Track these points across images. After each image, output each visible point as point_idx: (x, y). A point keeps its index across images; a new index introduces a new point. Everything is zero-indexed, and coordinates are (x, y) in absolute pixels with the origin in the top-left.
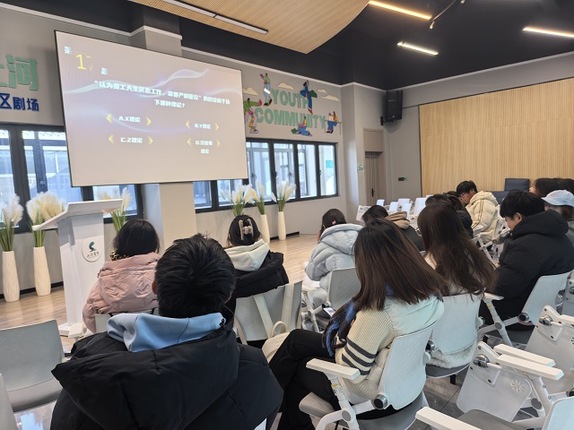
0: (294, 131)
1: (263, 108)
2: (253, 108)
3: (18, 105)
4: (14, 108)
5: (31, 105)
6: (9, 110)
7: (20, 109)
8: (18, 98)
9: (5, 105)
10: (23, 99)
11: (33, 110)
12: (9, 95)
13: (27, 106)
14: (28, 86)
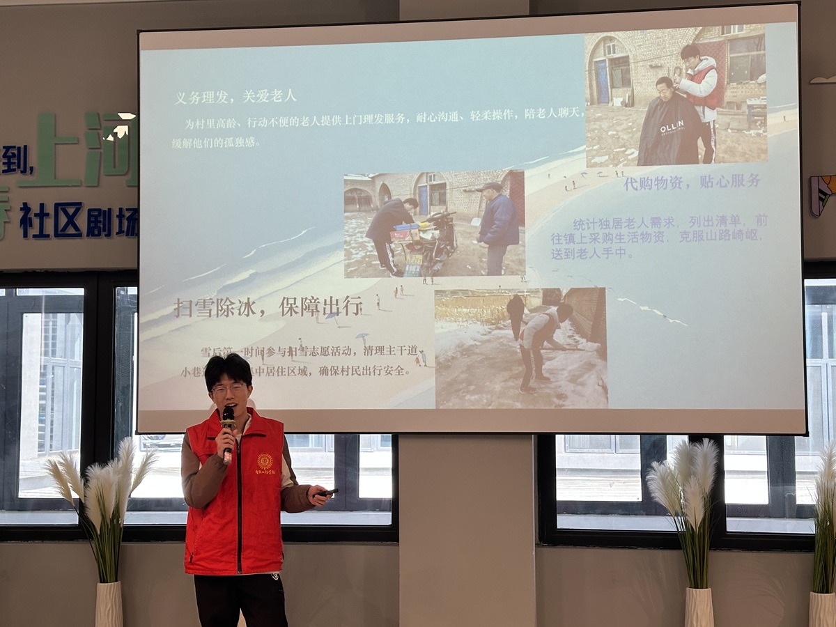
3: (96, 227)
4: (88, 235)
5: (125, 223)
6: (77, 241)
7: (99, 235)
8: (99, 210)
9: (71, 231)
10: (110, 209)
11: (127, 235)
12: (80, 204)
13: (115, 228)
14: (125, 178)
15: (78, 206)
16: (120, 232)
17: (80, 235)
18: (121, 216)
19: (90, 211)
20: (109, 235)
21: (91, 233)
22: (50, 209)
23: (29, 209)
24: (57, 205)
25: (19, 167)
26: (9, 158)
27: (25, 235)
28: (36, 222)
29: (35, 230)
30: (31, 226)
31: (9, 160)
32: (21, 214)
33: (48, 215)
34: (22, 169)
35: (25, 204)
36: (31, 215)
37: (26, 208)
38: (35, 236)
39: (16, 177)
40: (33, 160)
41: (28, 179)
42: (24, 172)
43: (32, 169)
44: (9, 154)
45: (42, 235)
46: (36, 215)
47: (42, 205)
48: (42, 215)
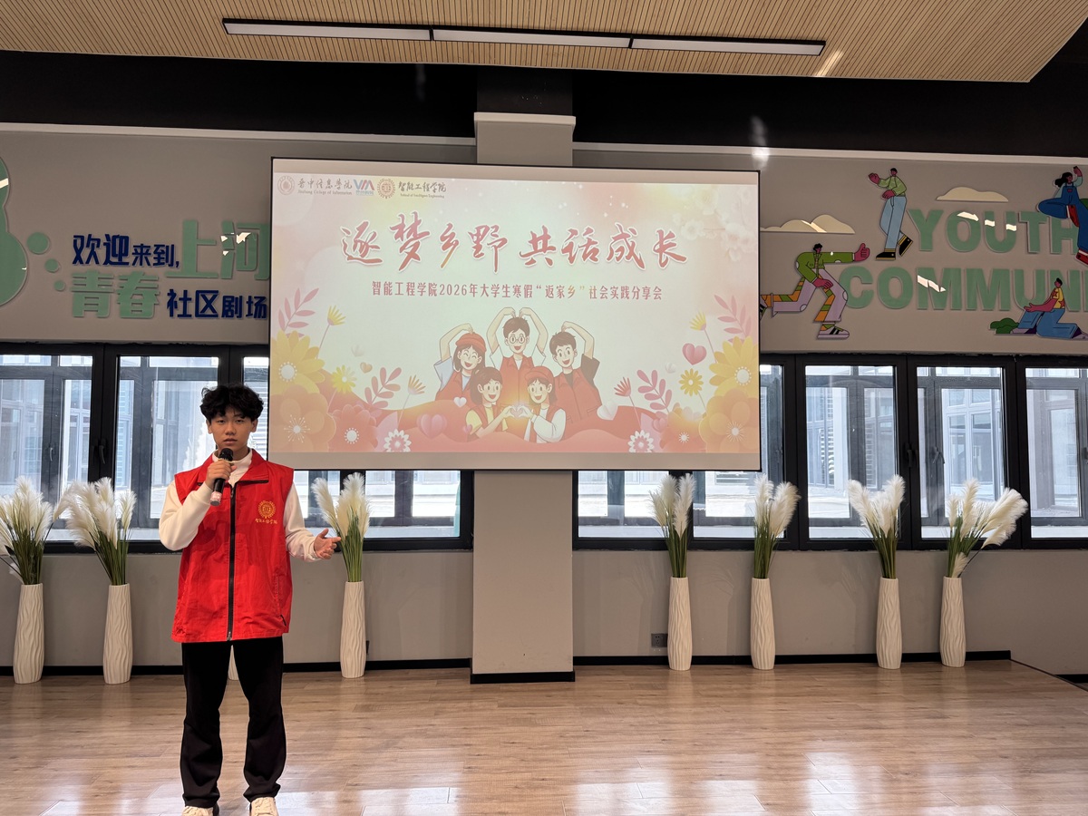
0: (1003, 327)
1: (873, 265)
2: (833, 271)
3: (230, 310)
4: (223, 316)
5: (254, 308)
6: (214, 320)
7: (232, 316)
8: (232, 297)
9: (209, 312)
10: (241, 297)
11: (255, 317)
12: (217, 292)
13: (245, 311)
14: (254, 273)
15: (215, 293)
16: (249, 314)
17: (217, 316)
18: (250, 302)
19: (224, 297)
20: (240, 316)
21: (225, 314)
22: (192, 295)
23: (175, 295)
24: (198, 292)
25: (167, 261)
26: (159, 254)
27: (172, 315)
28: (180, 304)
29: (180, 311)
30: (176, 307)
31: (159, 256)
32: (168, 298)
33: (190, 299)
34: (170, 262)
35: (172, 291)
36: (177, 299)
37: (172, 294)
38: (179, 316)
39: (166, 268)
40: (178, 257)
41: (174, 269)
42: (171, 265)
43: (177, 263)
44: (159, 251)
45: (185, 315)
46: (180, 299)
47: (185, 292)
48: (185, 299)
